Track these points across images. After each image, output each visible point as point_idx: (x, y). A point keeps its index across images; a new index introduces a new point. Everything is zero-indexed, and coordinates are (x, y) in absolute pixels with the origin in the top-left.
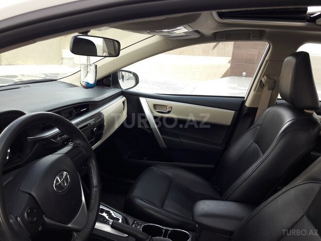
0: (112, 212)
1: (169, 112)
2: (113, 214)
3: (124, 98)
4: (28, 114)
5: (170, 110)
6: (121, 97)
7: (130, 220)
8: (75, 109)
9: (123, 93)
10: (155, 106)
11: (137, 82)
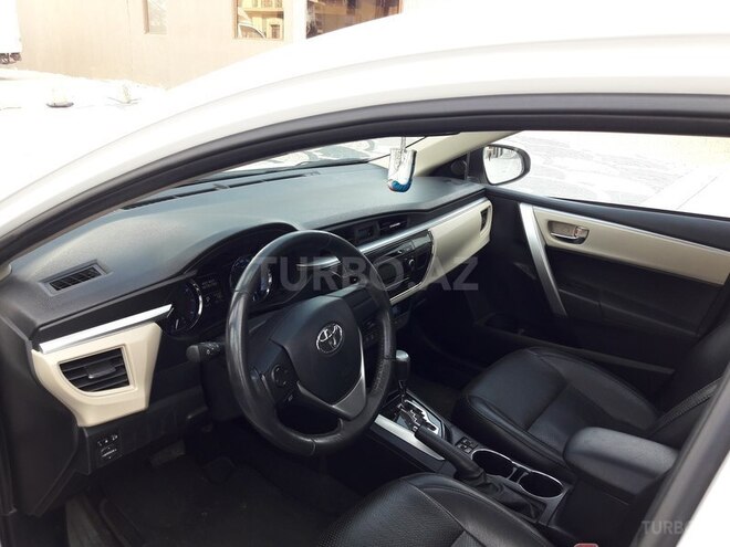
0: (424, 412)
1: (581, 240)
2: (426, 418)
3: (488, 204)
4: (301, 231)
5: (584, 236)
6: (481, 201)
7: (457, 435)
8: (380, 224)
9: (487, 193)
10: (551, 225)
11: (526, 169)
